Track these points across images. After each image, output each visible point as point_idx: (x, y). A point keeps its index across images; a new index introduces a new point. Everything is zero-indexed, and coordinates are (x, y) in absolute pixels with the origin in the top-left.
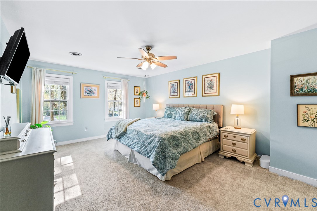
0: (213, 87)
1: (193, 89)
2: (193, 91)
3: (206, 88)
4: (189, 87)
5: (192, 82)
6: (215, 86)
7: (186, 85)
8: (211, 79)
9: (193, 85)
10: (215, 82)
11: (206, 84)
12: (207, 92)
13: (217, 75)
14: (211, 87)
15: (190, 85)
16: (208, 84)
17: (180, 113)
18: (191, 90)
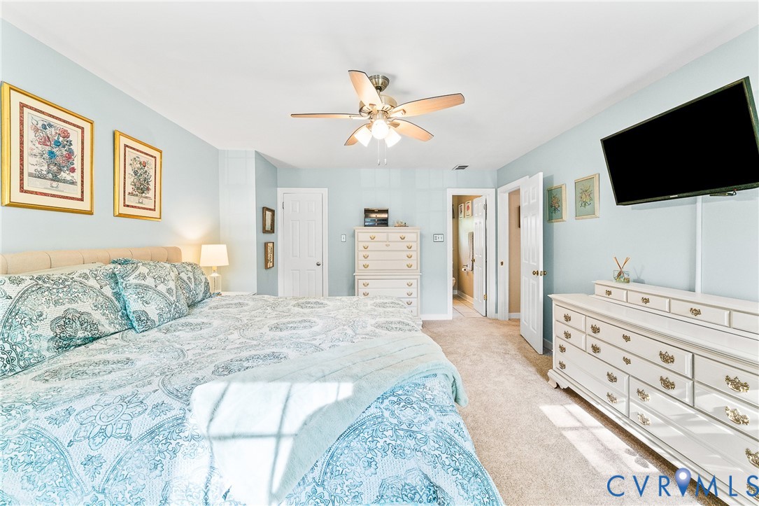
0: (148, 189)
1: (76, 176)
2: (73, 183)
3: (129, 189)
4: (51, 153)
5: (66, 135)
6: (152, 186)
8: (143, 158)
9: (70, 154)
10: (152, 173)
11: (129, 170)
12: (131, 200)
13: (157, 154)
14: (142, 188)
15: (58, 144)
16: (136, 173)
17: (162, 288)
18: (65, 175)
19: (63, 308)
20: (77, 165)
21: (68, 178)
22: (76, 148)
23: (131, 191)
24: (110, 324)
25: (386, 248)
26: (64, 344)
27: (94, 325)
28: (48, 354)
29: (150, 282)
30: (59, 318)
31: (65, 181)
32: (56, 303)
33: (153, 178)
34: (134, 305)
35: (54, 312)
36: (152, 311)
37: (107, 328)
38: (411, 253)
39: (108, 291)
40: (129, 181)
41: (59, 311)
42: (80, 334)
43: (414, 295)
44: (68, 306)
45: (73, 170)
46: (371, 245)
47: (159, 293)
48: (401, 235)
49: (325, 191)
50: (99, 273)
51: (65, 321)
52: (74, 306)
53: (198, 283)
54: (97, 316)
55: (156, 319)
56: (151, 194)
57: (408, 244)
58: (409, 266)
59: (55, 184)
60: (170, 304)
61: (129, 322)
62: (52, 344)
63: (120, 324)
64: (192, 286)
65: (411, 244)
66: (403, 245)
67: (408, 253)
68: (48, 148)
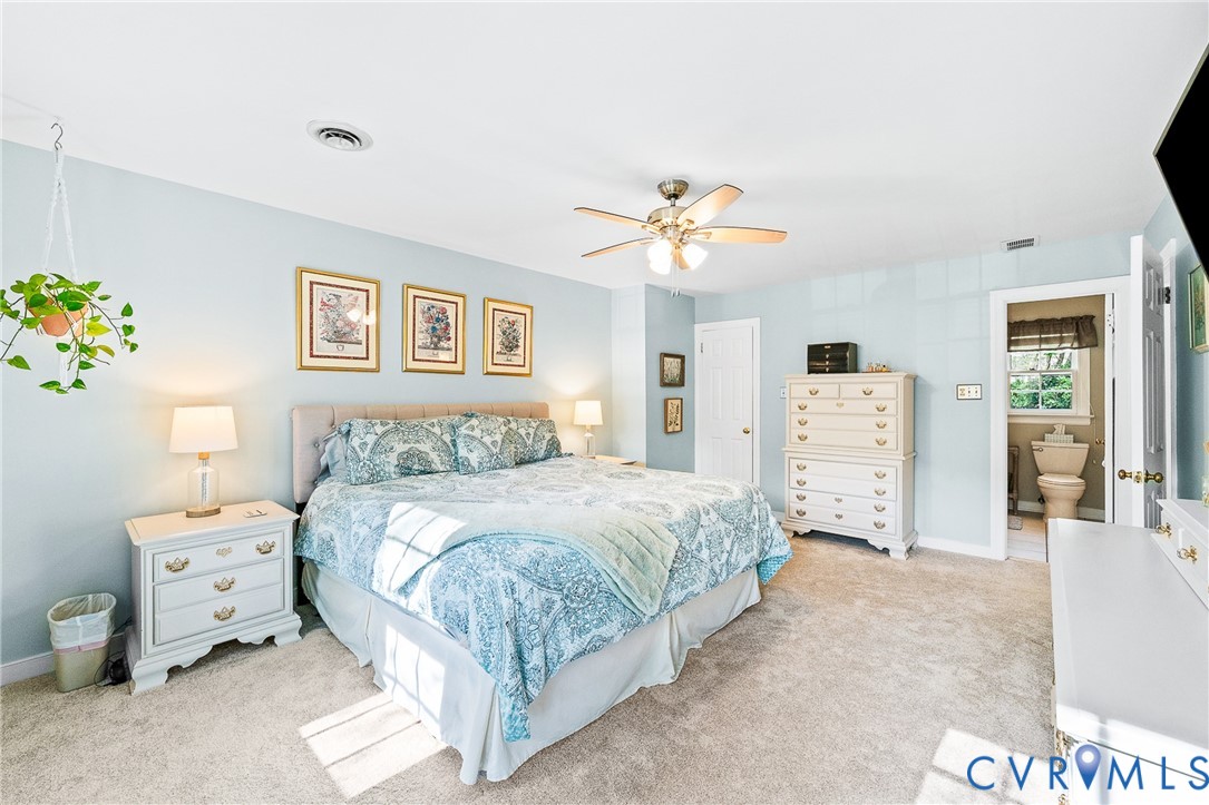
0: (517, 346)
1: (452, 343)
2: (449, 349)
3: (498, 348)
4: (434, 328)
5: (444, 311)
6: (521, 343)
7: (419, 317)
8: (512, 317)
9: (448, 324)
10: (522, 330)
11: (498, 331)
12: (499, 359)
13: (527, 311)
14: (511, 346)
15: (438, 320)
16: (504, 333)
17: (487, 440)
18: (443, 344)
19: (408, 446)
20: (452, 335)
21: (446, 346)
22: (452, 321)
23: (499, 350)
24: (442, 464)
25: (837, 410)
26: (406, 472)
27: (430, 463)
28: (394, 476)
29: (477, 433)
30: (405, 453)
31: (443, 349)
32: (405, 442)
33: (522, 335)
34: (462, 452)
35: (401, 448)
36: (474, 459)
37: (438, 466)
38: (884, 420)
39: (447, 438)
40: (497, 341)
41: (406, 447)
42: (416, 467)
43: (890, 494)
44: (412, 445)
45: (449, 339)
46: (812, 404)
47: (483, 444)
48: (865, 387)
49: (756, 322)
50: (445, 423)
51: (409, 455)
52: (417, 445)
53: (537, 439)
54: (433, 456)
55: (476, 467)
56: (520, 351)
57: (878, 403)
58: (881, 443)
59: (436, 352)
60: (492, 456)
61: (458, 465)
62: (397, 470)
63: (451, 466)
64: (530, 442)
65: (884, 403)
66: (870, 405)
67: (878, 420)
68: (431, 325)
